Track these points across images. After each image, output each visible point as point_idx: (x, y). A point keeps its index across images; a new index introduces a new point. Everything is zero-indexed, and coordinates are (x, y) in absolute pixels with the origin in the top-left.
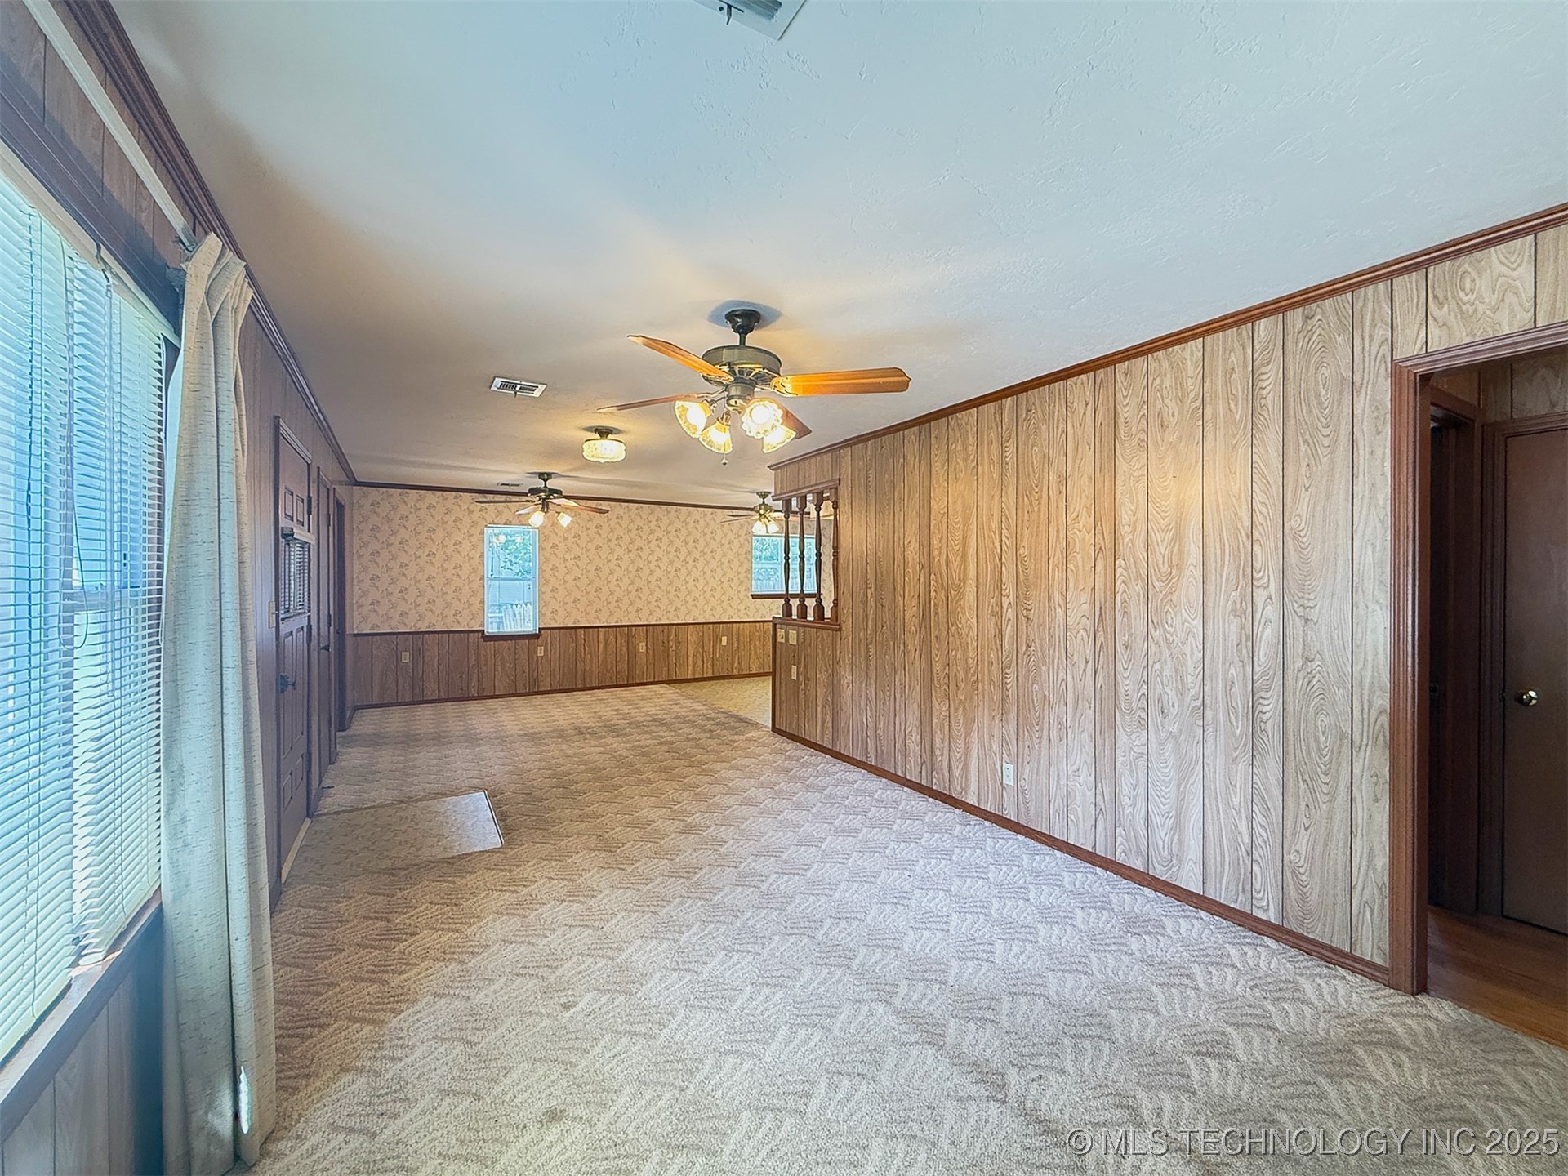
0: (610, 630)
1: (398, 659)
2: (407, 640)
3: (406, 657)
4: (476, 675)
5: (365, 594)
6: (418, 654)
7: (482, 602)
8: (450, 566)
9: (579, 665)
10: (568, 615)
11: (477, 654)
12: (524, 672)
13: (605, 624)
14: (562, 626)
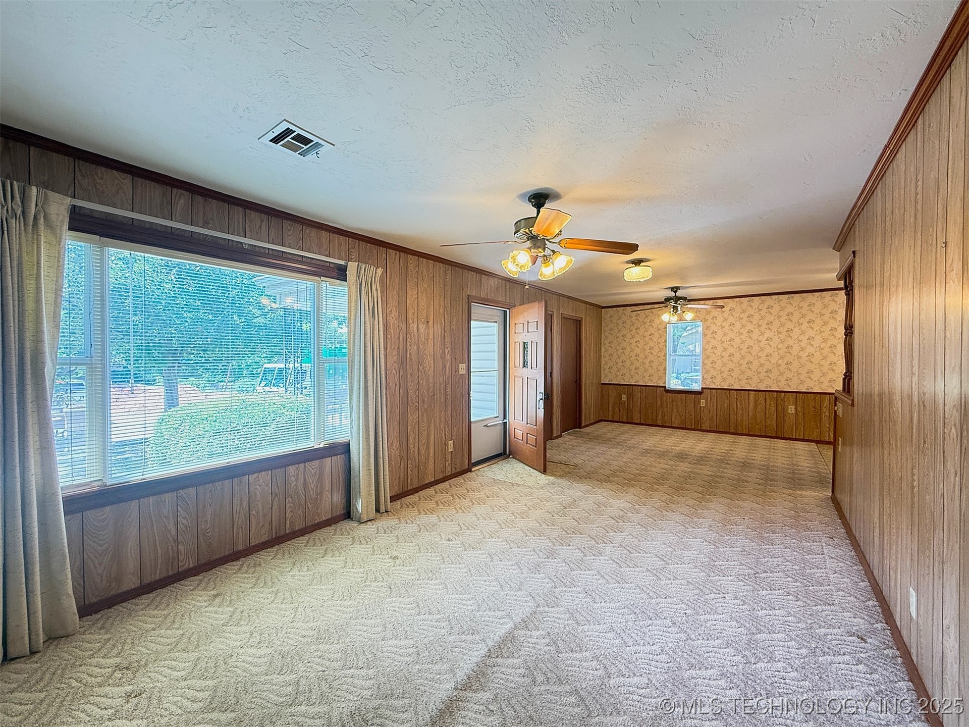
0: (760, 393)
1: (621, 399)
2: (625, 388)
3: (624, 398)
4: (660, 413)
5: (606, 363)
6: (630, 396)
7: (665, 369)
8: (647, 347)
9: (732, 417)
10: (724, 380)
11: (661, 399)
12: (691, 415)
13: (755, 389)
14: (719, 387)
